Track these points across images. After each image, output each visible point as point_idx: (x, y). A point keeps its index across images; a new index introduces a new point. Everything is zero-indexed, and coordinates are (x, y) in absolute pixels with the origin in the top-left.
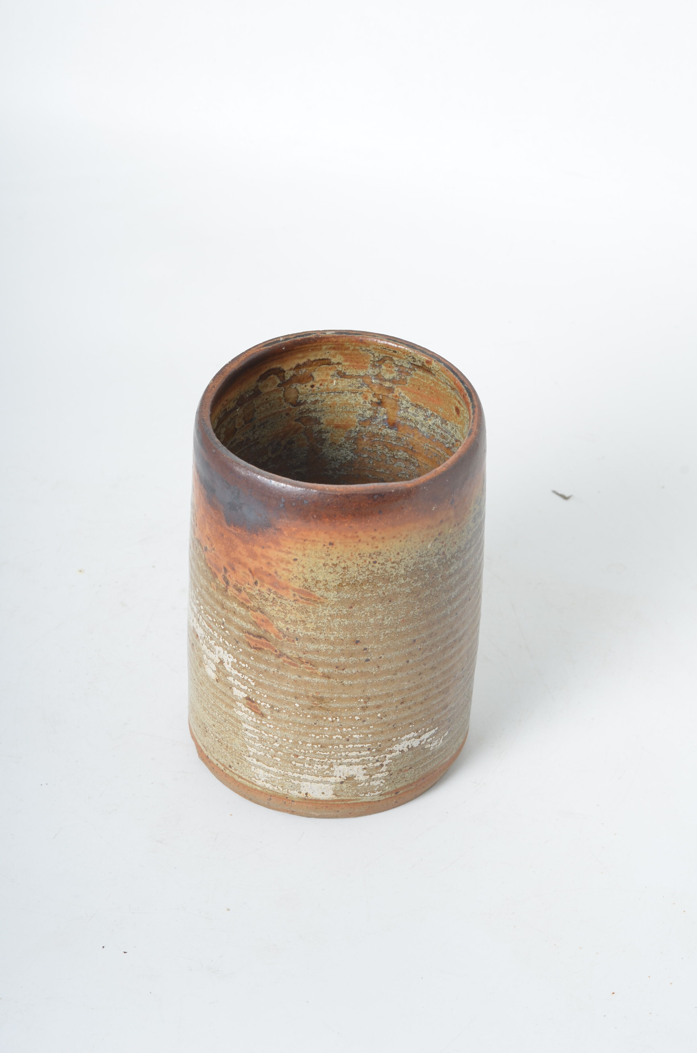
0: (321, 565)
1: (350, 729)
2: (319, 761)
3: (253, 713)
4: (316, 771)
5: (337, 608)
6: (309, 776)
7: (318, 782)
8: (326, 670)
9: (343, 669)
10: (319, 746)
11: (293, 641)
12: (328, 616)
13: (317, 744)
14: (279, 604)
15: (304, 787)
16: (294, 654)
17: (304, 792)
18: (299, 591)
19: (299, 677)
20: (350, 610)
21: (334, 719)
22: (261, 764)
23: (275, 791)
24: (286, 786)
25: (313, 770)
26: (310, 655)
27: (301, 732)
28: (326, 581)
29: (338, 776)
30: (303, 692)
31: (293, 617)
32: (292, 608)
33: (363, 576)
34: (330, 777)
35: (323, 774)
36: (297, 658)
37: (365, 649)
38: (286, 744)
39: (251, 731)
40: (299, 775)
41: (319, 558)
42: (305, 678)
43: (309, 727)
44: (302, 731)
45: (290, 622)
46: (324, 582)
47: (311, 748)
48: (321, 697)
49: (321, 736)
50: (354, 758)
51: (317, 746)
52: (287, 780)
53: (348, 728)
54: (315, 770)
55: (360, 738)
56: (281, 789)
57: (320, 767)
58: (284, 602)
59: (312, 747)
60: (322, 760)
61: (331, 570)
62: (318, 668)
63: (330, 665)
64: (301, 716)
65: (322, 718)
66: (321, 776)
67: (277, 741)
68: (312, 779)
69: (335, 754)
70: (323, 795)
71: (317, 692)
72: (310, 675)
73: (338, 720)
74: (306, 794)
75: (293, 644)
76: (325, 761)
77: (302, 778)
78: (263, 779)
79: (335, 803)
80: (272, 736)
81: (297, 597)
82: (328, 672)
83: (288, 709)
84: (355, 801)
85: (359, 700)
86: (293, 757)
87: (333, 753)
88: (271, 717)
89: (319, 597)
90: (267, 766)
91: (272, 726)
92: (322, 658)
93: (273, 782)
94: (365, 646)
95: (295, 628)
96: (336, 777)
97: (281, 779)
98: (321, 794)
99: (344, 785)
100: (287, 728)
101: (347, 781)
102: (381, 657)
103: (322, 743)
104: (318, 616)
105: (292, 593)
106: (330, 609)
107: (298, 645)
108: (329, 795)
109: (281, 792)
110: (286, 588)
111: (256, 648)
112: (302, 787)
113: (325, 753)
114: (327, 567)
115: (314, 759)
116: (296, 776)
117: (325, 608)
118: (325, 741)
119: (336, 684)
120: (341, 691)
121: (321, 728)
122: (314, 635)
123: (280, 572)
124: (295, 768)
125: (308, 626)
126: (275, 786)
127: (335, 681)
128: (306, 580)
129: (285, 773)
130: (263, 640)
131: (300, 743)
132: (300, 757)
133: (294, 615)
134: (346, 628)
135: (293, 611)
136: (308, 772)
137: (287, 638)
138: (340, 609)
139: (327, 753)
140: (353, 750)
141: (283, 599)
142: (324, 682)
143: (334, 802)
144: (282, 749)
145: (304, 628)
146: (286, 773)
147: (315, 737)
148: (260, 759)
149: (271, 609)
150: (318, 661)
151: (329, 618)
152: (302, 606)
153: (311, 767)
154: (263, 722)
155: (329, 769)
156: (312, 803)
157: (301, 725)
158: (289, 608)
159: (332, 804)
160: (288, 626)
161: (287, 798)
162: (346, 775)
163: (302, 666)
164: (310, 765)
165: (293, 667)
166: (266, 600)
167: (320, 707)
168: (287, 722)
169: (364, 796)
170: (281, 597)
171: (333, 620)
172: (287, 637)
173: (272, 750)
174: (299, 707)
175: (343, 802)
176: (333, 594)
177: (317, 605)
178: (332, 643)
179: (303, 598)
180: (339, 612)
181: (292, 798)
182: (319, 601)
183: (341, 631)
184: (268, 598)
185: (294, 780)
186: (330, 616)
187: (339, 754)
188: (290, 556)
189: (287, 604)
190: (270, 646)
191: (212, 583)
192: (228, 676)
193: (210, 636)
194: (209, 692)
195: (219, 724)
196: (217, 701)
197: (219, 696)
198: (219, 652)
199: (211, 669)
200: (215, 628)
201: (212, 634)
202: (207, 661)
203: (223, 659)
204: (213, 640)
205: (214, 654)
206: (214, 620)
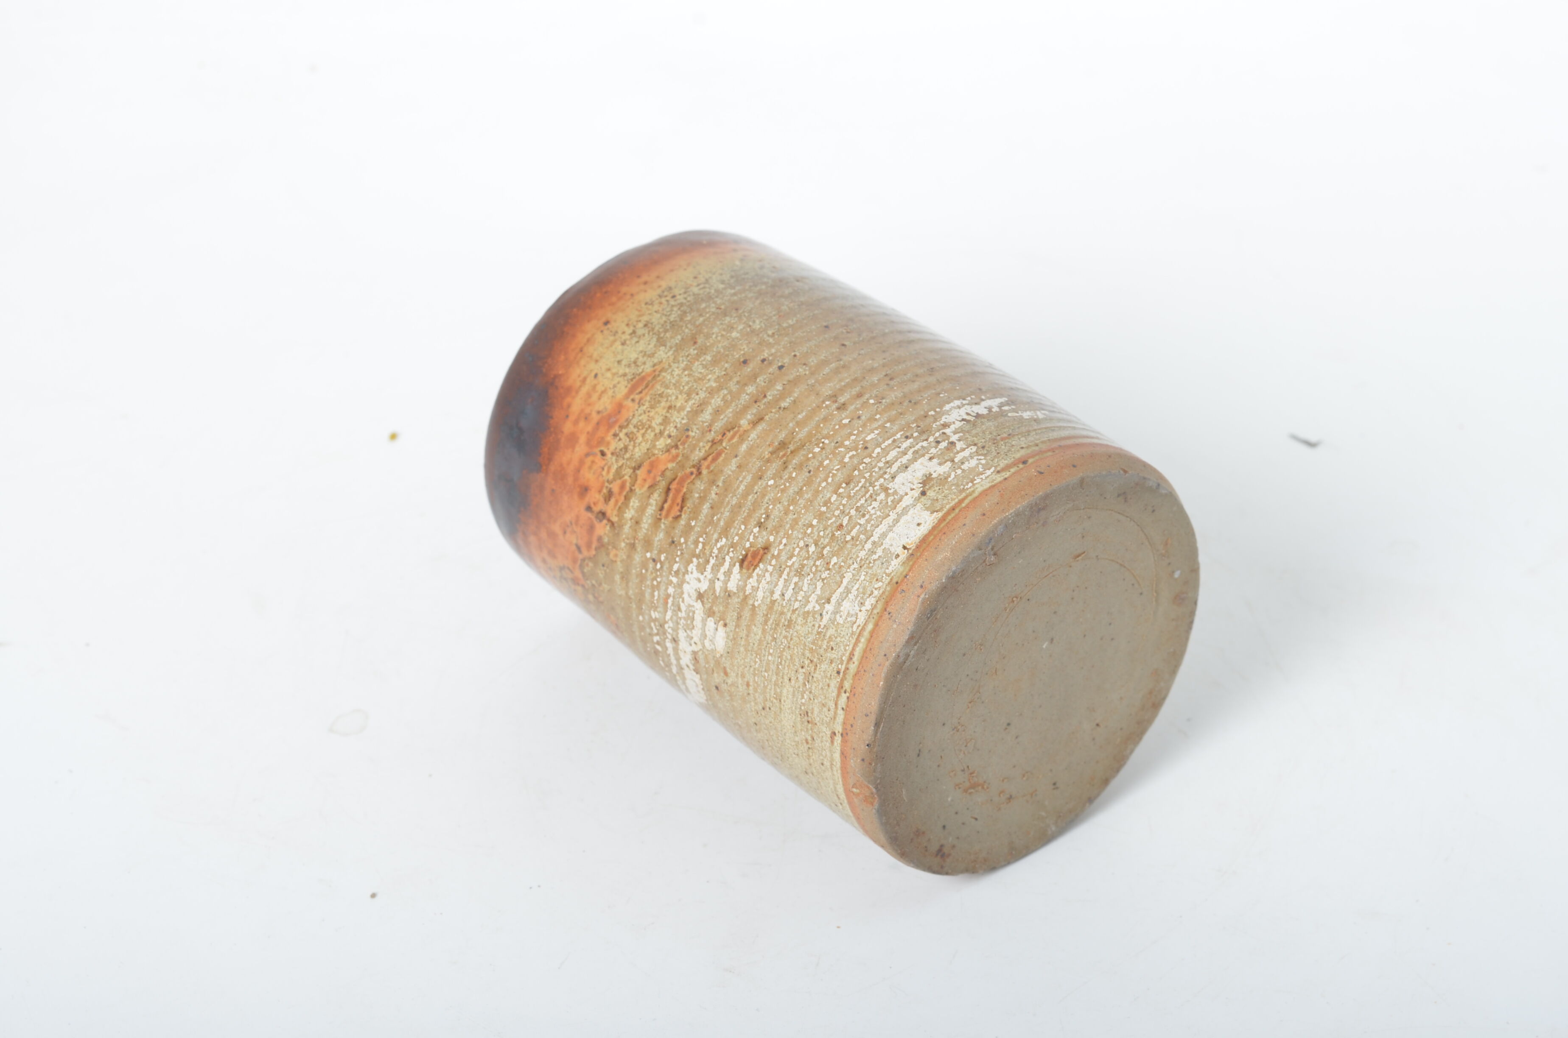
0: (620, 347)
1: (853, 437)
2: (866, 501)
3: (761, 565)
4: (878, 513)
5: (682, 357)
6: (880, 527)
7: (897, 521)
8: (749, 417)
9: (765, 396)
10: (844, 485)
11: (688, 437)
12: (682, 373)
13: (840, 487)
14: (635, 430)
15: (892, 545)
16: (704, 447)
17: (900, 550)
18: (632, 390)
19: (736, 456)
20: (697, 346)
21: (821, 445)
22: (834, 596)
23: (879, 595)
24: (879, 571)
25: (874, 516)
26: (716, 424)
27: (809, 498)
28: (641, 352)
29: (908, 491)
30: (758, 464)
31: (659, 420)
32: (647, 414)
33: (674, 314)
34: (900, 500)
35: (890, 506)
36: (711, 446)
37: (763, 361)
38: (816, 533)
39: (785, 586)
40: (870, 541)
41: (611, 346)
42: (743, 449)
43: (809, 483)
44: (809, 495)
45: (662, 427)
46: (641, 354)
47: (840, 499)
48: (779, 444)
49: (831, 475)
50: (900, 458)
51: (842, 488)
52: (871, 565)
53: (850, 437)
54: (875, 514)
55: (878, 434)
56: (880, 584)
57: (875, 504)
58: (635, 421)
59: (839, 495)
60: (868, 495)
61: (635, 339)
62: (740, 424)
63: (746, 408)
64: (788, 484)
65: (808, 459)
66: (889, 511)
67: (807, 546)
68: (887, 526)
69: (871, 474)
70: (921, 526)
71: (769, 445)
72: (742, 440)
73: (827, 441)
74: (905, 548)
75: (690, 440)
76: (871, 491)
77: (876, 540)
78: (857, 608)
79: (947, 520)
80: (797, 550)
81: (637, 397)
82: (753, 416)
83: (770, 499)
84: (970, 498)
85: (824, 405)
86: (839, 532)
87: (867, 475)
88: (772, 534)
89: (652, 369)
90: (839, 587)
91: (784, 541)
92: (729, 412)
93: (864, 594)
94: (759, 358)
95: (672, 425)
96: (906, 494)
97: (864, 575)
98: (918, 528)
99: (930, 493)
100: (794, 517)
101: (927, 487)
102: (795, 356)
103: (842, 479)
104: (674, 384)
105: (628, 403)
106: (676, 365)
107: (696, 433)
108: (929, 520)
109: (884, 586)
110: (619, 407)
111: (682, 508)
112: (890, 547)
113: (860, 485)
114: (628, 342)
115: (859, 504)
116: (870, 546)
117: (670, 371)
118: (842, 473)
119: (777, 416)
120: (792, 416)
121: (821, 469)
122: (694, 404)
123: (599, 406)
124: (857, 540)
125: (678, 405)
126: (872, 593)
127: (773, 414)
128: (625, 375)
129: (858, 562)
130: (673, 486)
131: (824, 509)
132: (845, 523)
133: (656, 416)
134: (715, 362)
135: (652, 414)
136: (872, 525)
137: (681, 444)
138: (686, 354)
139: (861, 482)
140: (886, 451)
141: (631, 420)
142: (763, 428)
143: (944, 520)
144: (822, 543)
145: (679, 412)
146: (859, 559)
147: (828, 484)
148: (827, 594)
149: (637, 448)
150: (731, 420)
151: (686, 373)
152: (651, 398)
153: (867, 517)
154: (776, 553)
155: (888, 495)
156: (925, 549)
157: (800, 492)
158: (644, 418)
159: (946, 525)
160: (667, 433)
161: (897, 583)
162: (916, 482)
163: (724, 444)
164: (864, 515)
165: (721, 459)
166: (626, 448)
167: (792, 452)
168: (787, 511)
169: (974, 485)
170: (628, 421)
171: (691, 370)
172: (679, 443)
173: (818, 563)
174: (775, 482)
175: (957, 511)
176: (661, 352)
177: (661, 377)
178: (720, 388)
179: (642, 390)
180: (689, 358)
181: (901, 574)
182: (657, 373)
183: (714, 369)
184: (624, 444)
185: (874, 553)
186: (684, 370)
187: (877, 469)
188: (588, 381)
189: (640, 418)
190: (683, 480)
191: (611, 556)
192: (714, 591)
193: (676, 609)
194: (746, 660)
195: (783, 662)
196: (751, 644)
197: (743, 634)
198: (689, 595)
199: (715, 634)
200: (664, 588)
201: (673, 601)
202: (708, 638)
203: (696, 590)
204: (679, 602)
205: (694, 612)
206: (655, 583)
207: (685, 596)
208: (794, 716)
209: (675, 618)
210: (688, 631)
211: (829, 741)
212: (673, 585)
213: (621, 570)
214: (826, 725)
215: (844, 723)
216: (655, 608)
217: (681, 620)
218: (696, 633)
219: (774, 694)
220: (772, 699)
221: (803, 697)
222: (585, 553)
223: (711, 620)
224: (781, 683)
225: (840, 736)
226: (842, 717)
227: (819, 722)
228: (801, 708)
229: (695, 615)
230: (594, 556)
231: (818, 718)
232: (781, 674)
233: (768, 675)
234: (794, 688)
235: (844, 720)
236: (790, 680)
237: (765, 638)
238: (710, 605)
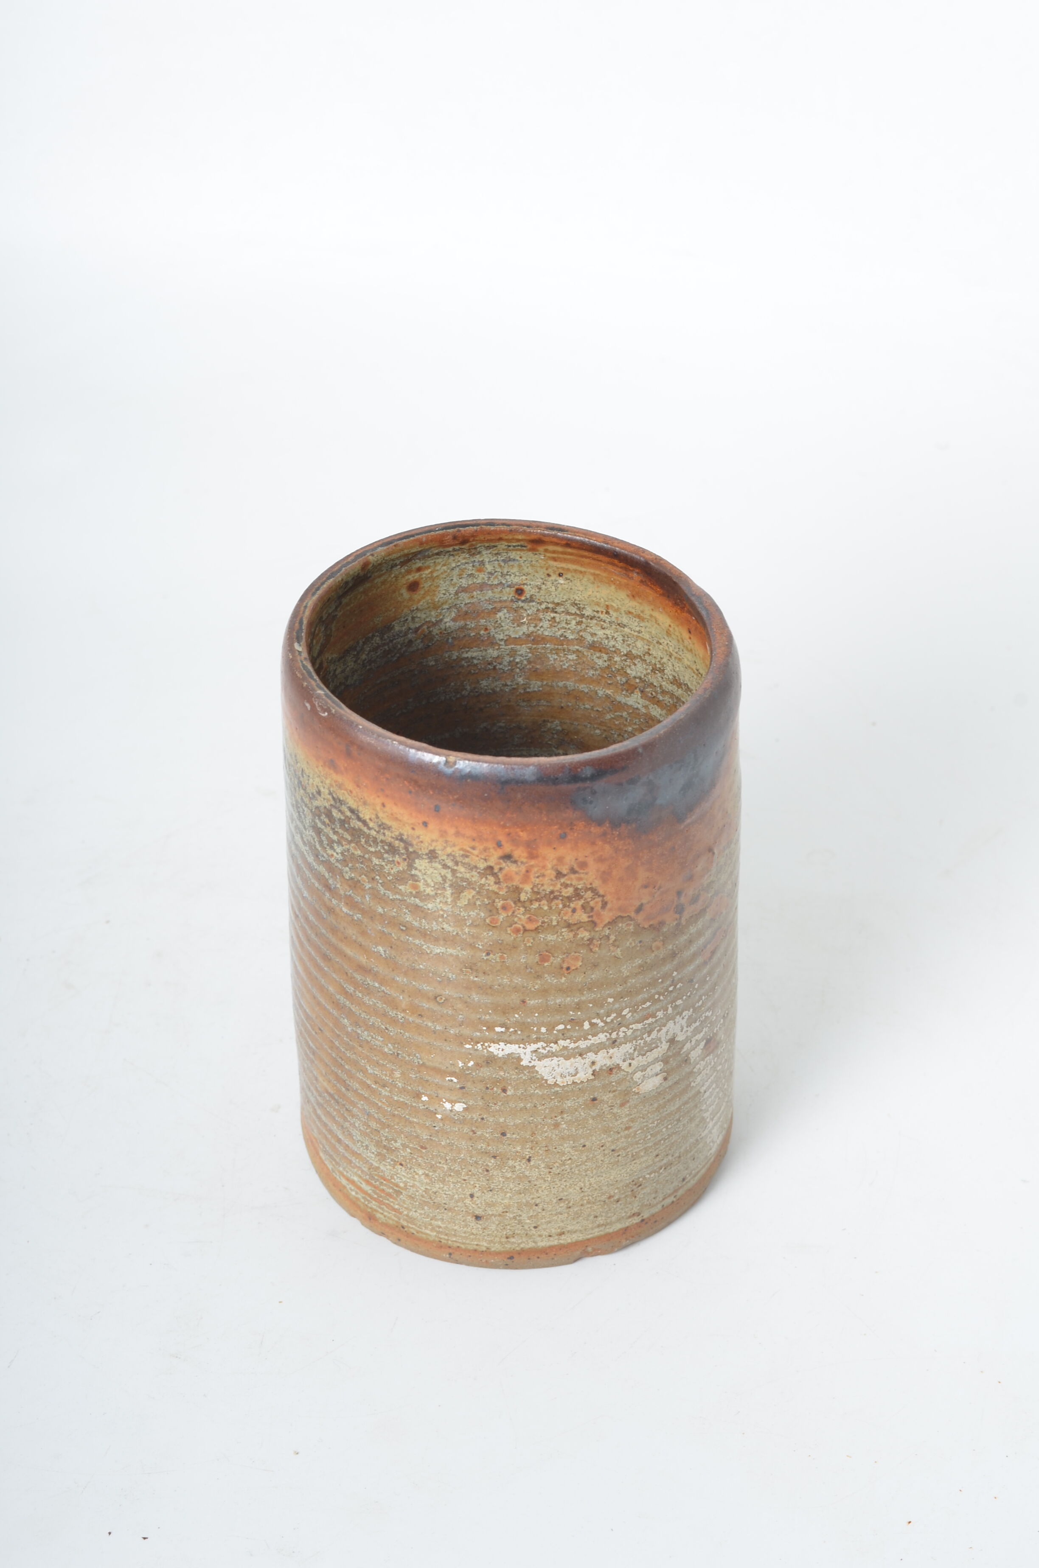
191: (654, 945)
192: (682, 1048)
193: (648, 1029)
194: (649, 1115)
195: (667, 1141)
196: (665, 1109)
197: (668, 1097)
198: (667, 1032)
199: (652, 1076)
200: (658, 1007)
201: (653, 1023)
202: (644, 1073)
203: (674, 1034)
204: (655, 1028)
205: (657, 1047)
206: (657, 997)
207: (664, 1029)
208: (628, 1178)
209: (639, 1033)
210: (636, 1052)
211: (628, 1214)
212: (665, 1012)
213: (648, 961)
214: (640, 1204)
215: (653, 1216)
216: (634, 1011)
217: (641, 1039)
218: (639, 1061)
219: (636, 1152)
220: (629, 1153)
221: (650, 1174)
222: (640, 918)
223: (661, 1065)
224: (651, 1152)
225: (640, 1219)
226: (657, 1210)
227: (640, 1198)
228: (639, 1178)
229: (655, 1050)
230: (644, 928)
231: (642, 1196)
232: (657, 1147)
233: (650, 1139)
234: (654, 1163)
235: (656, 1213)
236: (657, 1155)
237: (676, 1113)
238: (671, 1054)
